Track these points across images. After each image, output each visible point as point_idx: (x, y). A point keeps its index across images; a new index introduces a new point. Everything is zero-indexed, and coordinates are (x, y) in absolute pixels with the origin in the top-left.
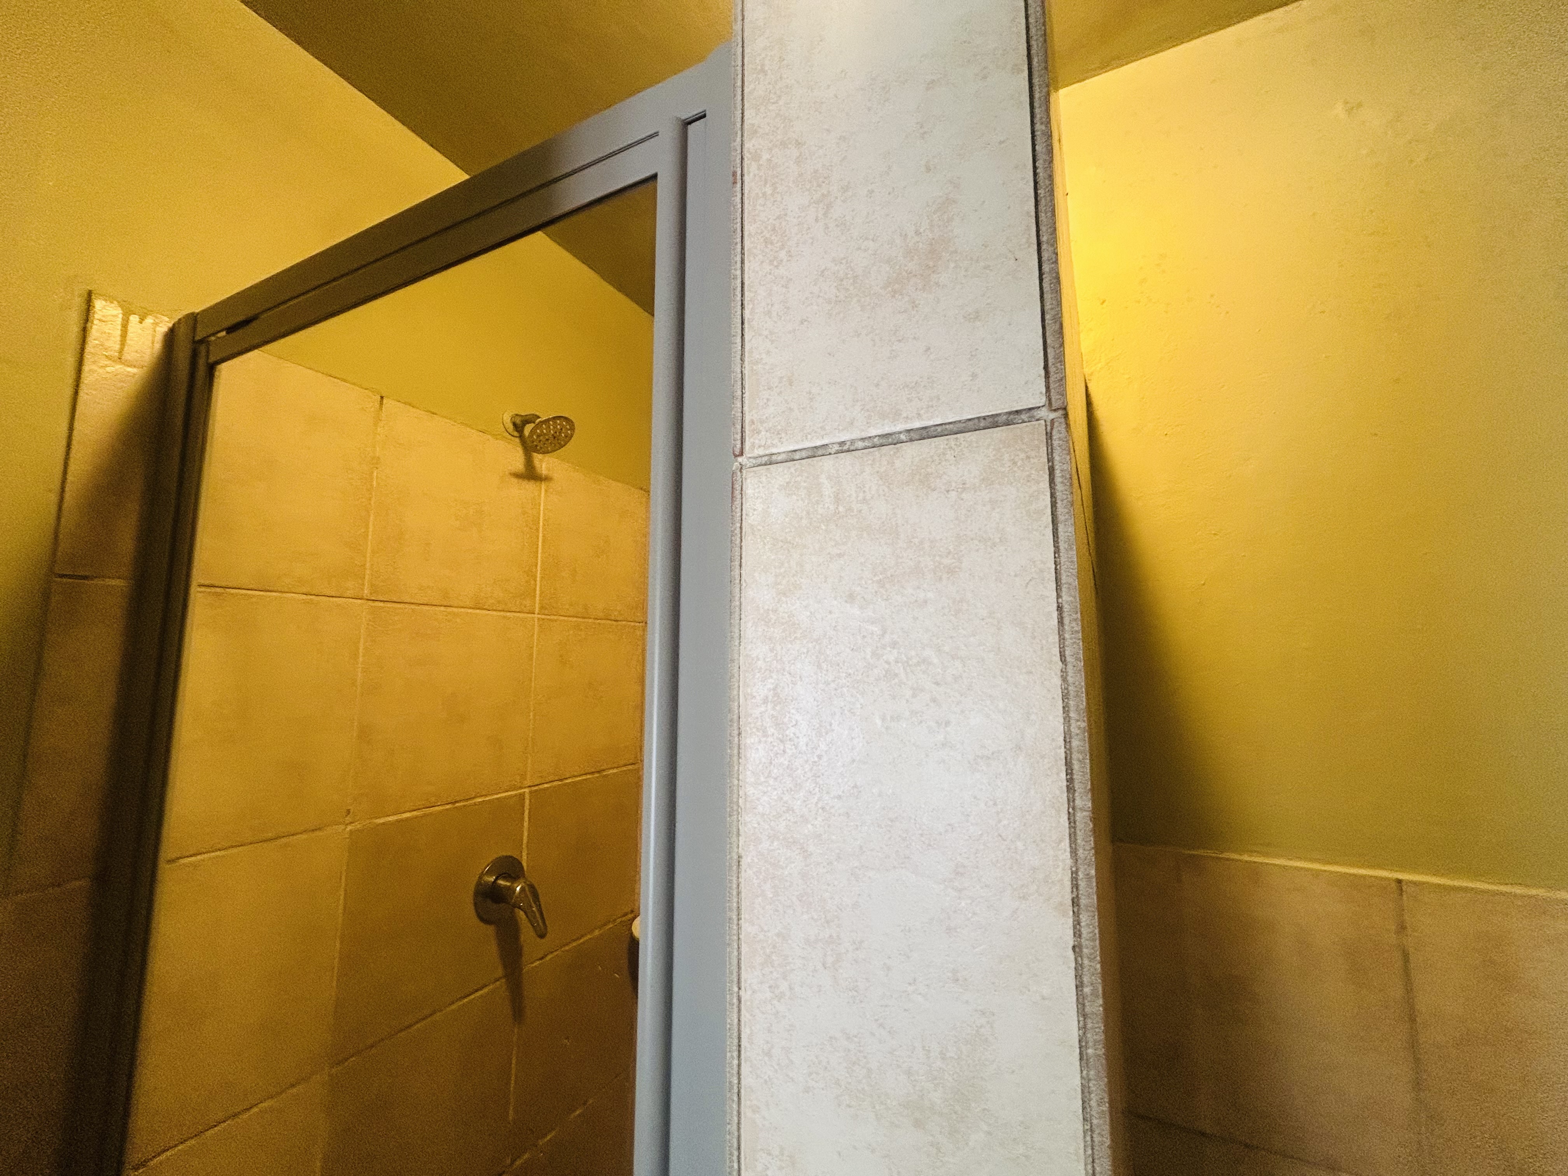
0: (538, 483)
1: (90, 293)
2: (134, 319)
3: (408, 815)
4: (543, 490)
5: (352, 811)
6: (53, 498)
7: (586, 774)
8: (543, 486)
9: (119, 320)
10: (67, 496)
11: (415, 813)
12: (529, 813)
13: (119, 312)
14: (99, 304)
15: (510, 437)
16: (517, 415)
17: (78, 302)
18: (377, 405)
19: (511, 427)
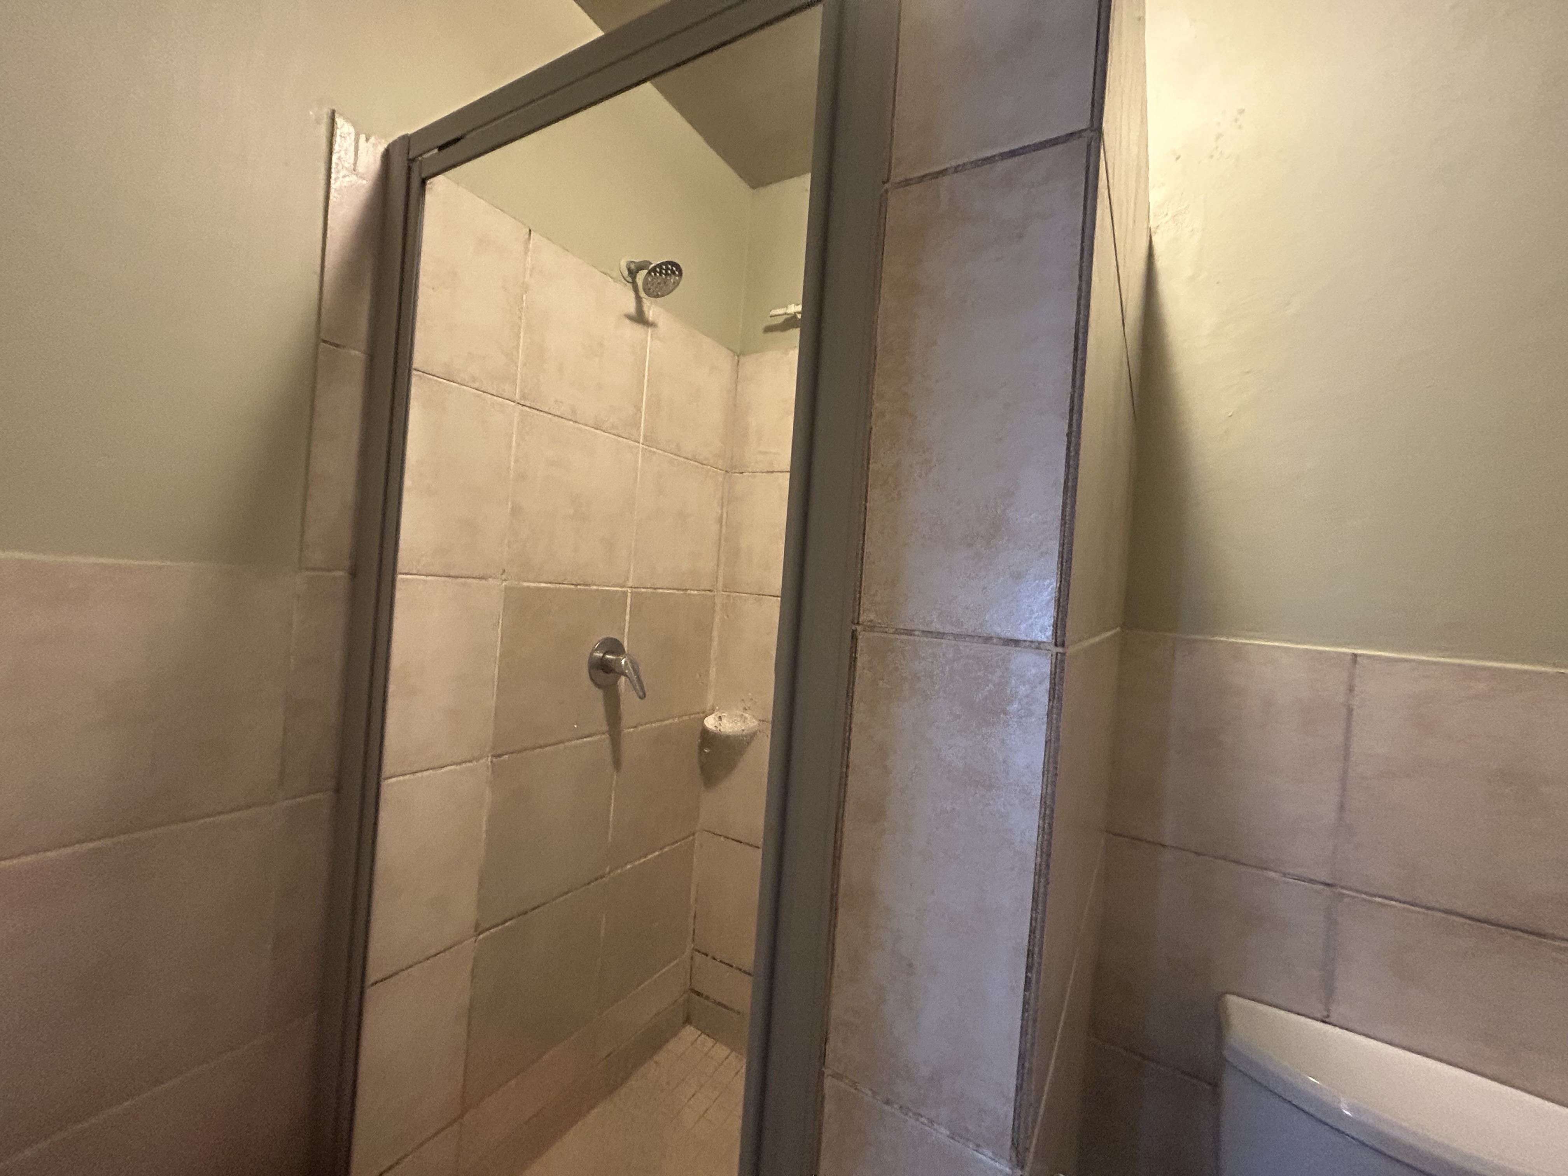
0: (645, 327)
1: (333, 112)
2: (363, 138)
3: (543, 585)
4: (649, 335)
5: (506, 571)
6: (316, 279)
7: (674, 589)
8: (650, 330)
9: (353, 136)
10: (327, 278)
11: (549, 585)
12: (631, 608)
13: (352, 130)
14: (339, 121)
15: (624, 281)
16: (632, 262)
17: (326, 120)
18: (527, 236)
19: (626, 273)
